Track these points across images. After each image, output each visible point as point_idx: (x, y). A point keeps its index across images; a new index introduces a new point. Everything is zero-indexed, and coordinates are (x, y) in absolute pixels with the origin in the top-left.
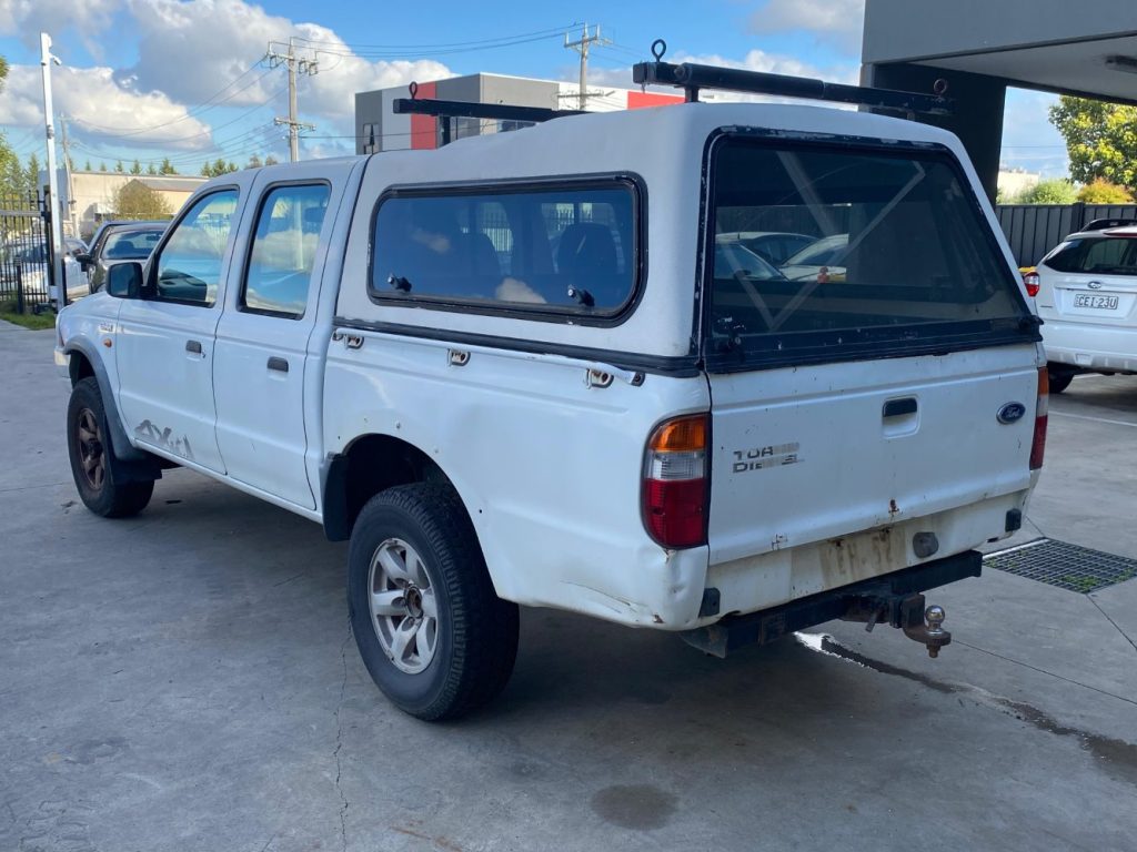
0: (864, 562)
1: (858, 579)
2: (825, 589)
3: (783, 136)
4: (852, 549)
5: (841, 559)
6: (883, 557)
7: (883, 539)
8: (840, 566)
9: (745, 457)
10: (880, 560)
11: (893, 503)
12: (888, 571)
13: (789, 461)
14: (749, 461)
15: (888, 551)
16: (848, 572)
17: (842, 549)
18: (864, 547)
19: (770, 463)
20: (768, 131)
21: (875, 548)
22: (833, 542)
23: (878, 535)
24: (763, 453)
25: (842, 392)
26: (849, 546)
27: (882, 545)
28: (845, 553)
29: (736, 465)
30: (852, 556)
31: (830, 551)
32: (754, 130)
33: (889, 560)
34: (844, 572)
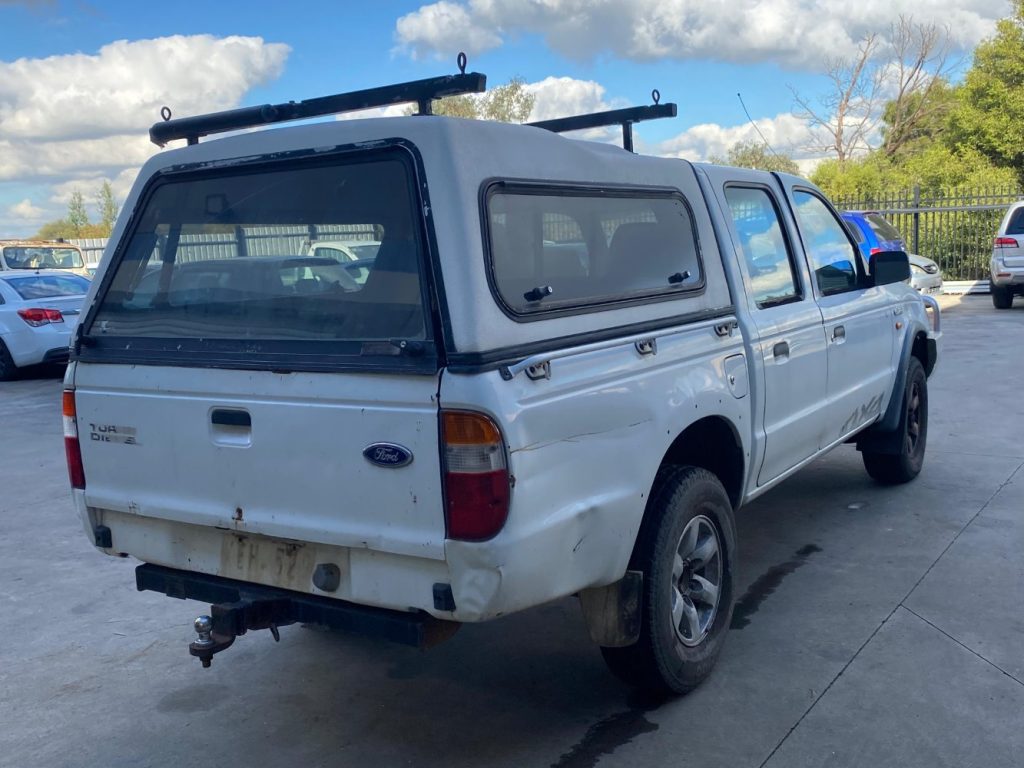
0: (263, 567)
1: (252, 580)
2: (219, 575)
3: (211, 166)
4: (254, 549)
5: (241, 555)
6: (285, 569)
7: (289, 553)
8: (239, 562)
9: (97, 429)
10: (280, 572)
11: (239, 511)
12: (285, 587)
13: (129, 441)
14: (101, 433)
15: (291, 567)
16: (245, 569)
17: (244, 545)
18: (267, 553)
19: (116, 439)
20: (199, 165)
21: (278, 558)
22: (237, 536)
23: (284, 547)
24: (110, 430)
25: (170, 392)
26: (252, 546)
27: (286, 559)
28: (246, 551)
29: (92, 434)
30: (252, 557)
31: (232, 543)
32: (188, 166)
33: (291, 577)
34: (241, 568)
